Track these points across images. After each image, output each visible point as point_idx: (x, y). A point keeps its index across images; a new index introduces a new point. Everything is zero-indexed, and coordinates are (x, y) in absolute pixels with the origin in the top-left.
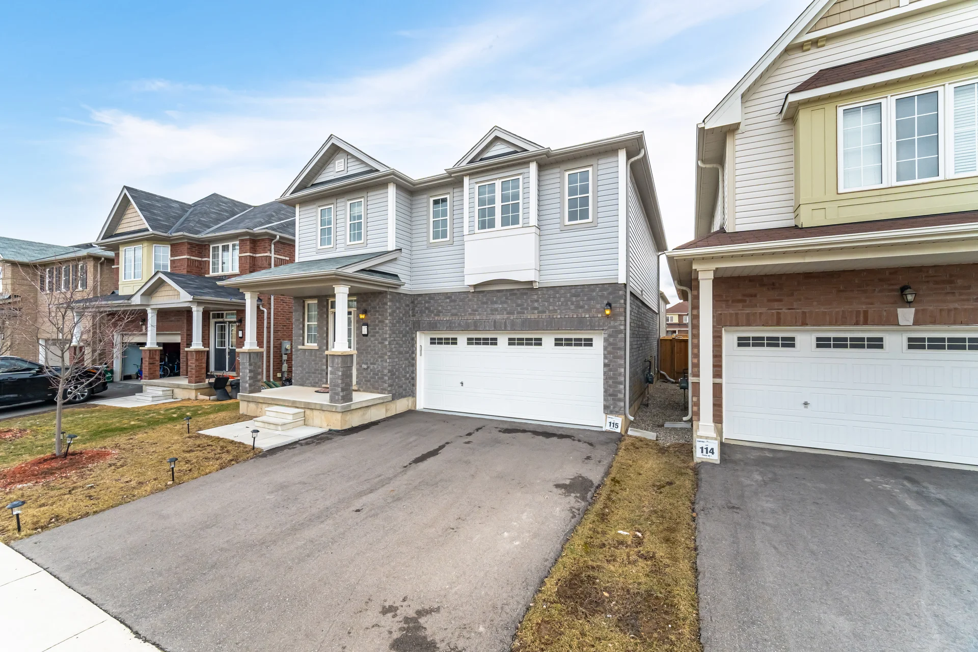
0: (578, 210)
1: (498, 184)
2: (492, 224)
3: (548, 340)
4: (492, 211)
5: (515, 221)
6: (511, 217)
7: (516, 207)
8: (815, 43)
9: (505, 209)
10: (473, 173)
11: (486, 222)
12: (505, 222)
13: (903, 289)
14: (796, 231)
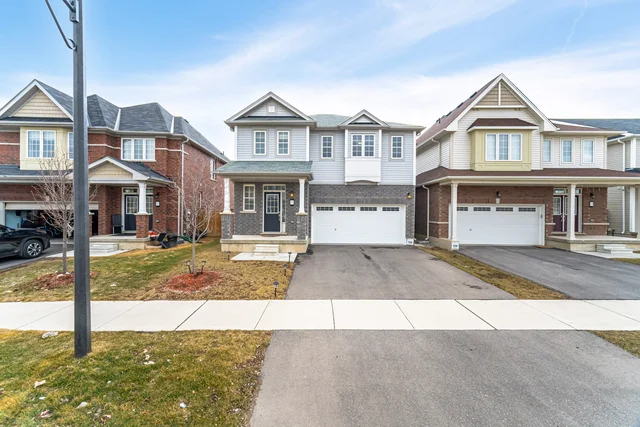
0: (397, 154)
1: (363, 136)
2: (360, 154)
3: (380, 208)
4: (360, 148)
5: (372, 154)
6: (370, 153)
7: (372, 148)
8: (477, 109)
9: (366, 148)
10: (350, 129)
11: (357, 152)
12: (366, 154)
13: (498, 193)
14: (471, 172)
